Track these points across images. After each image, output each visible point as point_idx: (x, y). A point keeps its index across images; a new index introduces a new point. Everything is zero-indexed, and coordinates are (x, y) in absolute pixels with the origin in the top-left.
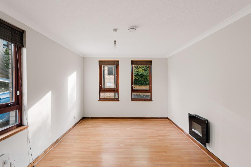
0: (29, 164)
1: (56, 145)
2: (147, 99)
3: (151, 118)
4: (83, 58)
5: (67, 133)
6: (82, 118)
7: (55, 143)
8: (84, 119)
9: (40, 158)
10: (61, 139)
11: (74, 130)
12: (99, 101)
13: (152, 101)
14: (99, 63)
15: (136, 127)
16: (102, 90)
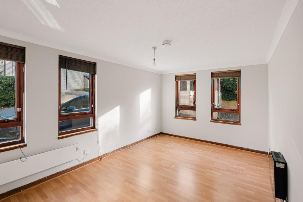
0: (98, 156)
1: (123, 150)
2: (234, 122)
3: (238, 147)
4: (161, 75)
5: (137, 143)
6: (159, 133)
7: (124, 148)
8: (161, 134)
9: (107, 155)
10: (130, 146)
11: (146, 142)
12: (175, 118)
13: (240, 124)
14: (176, 79)
15: (208, 153)
16: (178, 107)
